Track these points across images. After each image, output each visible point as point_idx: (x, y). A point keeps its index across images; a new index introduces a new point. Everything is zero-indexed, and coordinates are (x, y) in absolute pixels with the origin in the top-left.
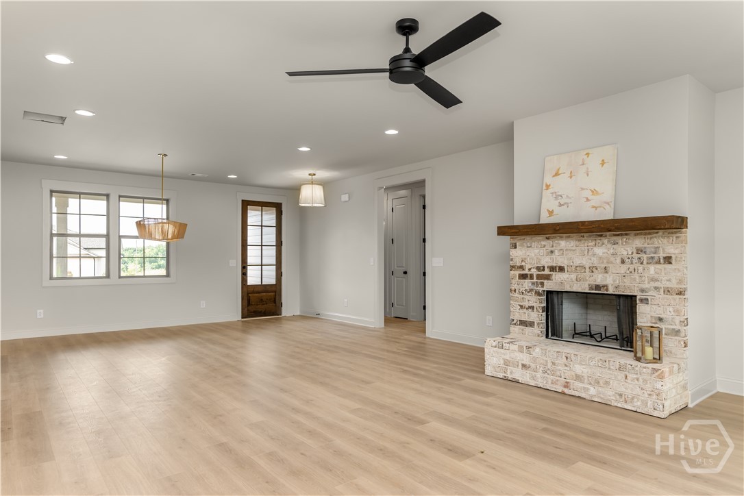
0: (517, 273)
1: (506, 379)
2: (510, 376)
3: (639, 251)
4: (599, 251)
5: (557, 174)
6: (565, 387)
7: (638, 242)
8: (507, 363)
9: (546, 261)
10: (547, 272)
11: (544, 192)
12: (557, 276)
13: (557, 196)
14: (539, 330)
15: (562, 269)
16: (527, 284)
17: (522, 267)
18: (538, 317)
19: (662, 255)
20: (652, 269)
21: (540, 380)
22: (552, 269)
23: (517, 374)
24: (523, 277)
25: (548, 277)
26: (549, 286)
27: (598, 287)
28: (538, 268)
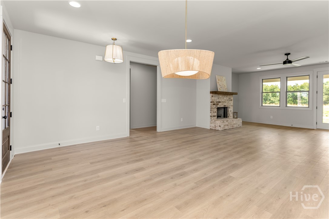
0: (213, 103)
1: (224, 130)
2: (225, 129)
3: (229, 98)
4: (225, 98)
5: (219, 80)
6: (233, 127)
7: (229, 97)
8: (225, 126)
9: (218, 101)
10: (218, 103)
11: (217, 84)
12: (220, 104)
13: (220, 85)
14: (216, 117)
15: (220, 102)
16: (215, 106)
17: (214, 102)
18: (216, 114)
19: (231, 99)
20: (230, 101)
21: (229, 127)
22: (219, 102)
23: (226, 128)
24: (214, 104)
25: (218, 104)
26: (218, 106)
27: (225, 106)
28: (216, 102)
